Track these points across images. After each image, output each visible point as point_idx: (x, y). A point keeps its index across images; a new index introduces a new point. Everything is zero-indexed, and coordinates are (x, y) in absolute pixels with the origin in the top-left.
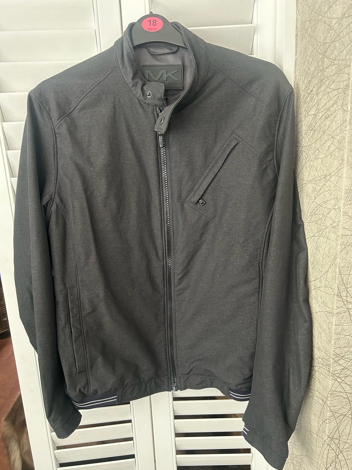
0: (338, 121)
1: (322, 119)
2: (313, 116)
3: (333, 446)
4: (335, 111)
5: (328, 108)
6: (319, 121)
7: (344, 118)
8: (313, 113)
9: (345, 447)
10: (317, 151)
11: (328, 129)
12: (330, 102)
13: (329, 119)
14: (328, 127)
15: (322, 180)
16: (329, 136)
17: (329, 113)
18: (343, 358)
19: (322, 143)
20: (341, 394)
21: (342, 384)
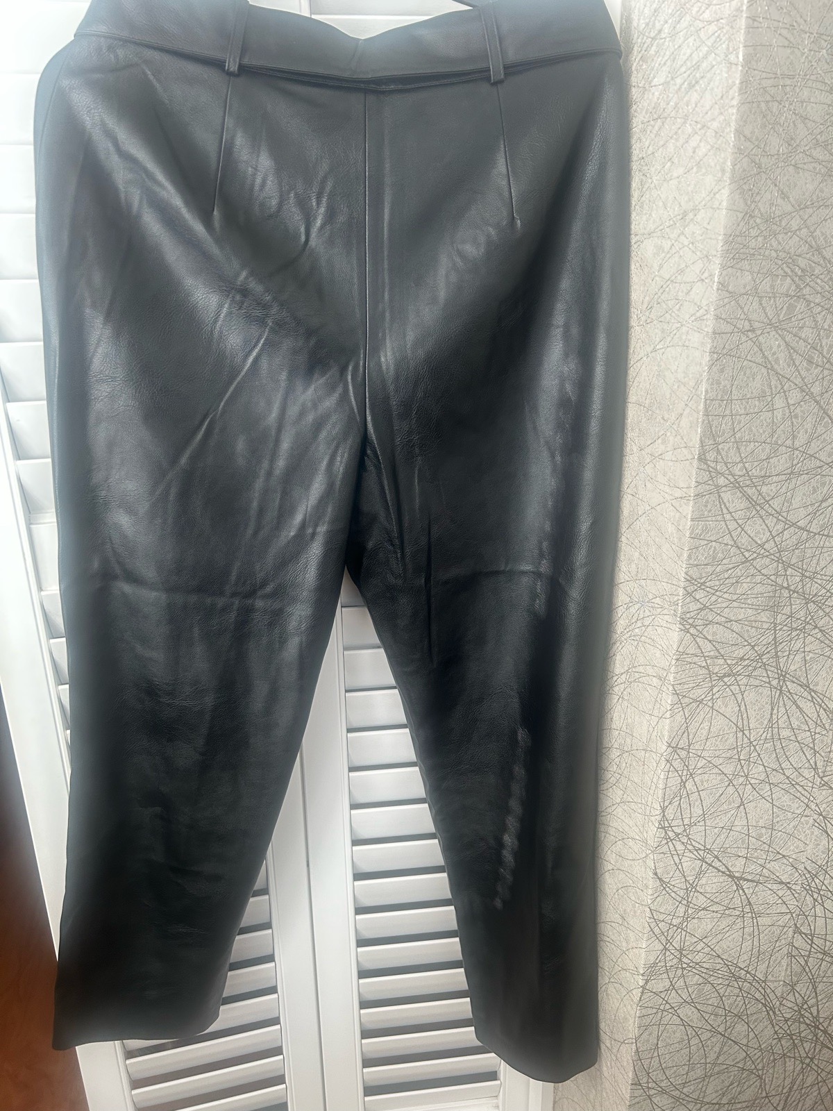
0: (716, 90)
1: (683, 89)
2: (660, 87)
3: (676, 764)
4: (711, 69)
5: (696, 64)
6: (676, 96)
7: (730, 81)
8: (662, 80)
9: (700, 765)
10: (669, 164)
11: (694, 110)
12: (701, 50)
13: (697, 87)
14: (694, 105)
15: (678, 224)
16: (696, 126)
17: (698, 75)
18: (703, 587)
19: (679, 144)
20: (696, 659)
21: (698, 639)
